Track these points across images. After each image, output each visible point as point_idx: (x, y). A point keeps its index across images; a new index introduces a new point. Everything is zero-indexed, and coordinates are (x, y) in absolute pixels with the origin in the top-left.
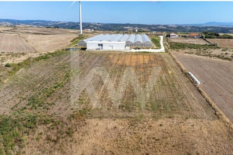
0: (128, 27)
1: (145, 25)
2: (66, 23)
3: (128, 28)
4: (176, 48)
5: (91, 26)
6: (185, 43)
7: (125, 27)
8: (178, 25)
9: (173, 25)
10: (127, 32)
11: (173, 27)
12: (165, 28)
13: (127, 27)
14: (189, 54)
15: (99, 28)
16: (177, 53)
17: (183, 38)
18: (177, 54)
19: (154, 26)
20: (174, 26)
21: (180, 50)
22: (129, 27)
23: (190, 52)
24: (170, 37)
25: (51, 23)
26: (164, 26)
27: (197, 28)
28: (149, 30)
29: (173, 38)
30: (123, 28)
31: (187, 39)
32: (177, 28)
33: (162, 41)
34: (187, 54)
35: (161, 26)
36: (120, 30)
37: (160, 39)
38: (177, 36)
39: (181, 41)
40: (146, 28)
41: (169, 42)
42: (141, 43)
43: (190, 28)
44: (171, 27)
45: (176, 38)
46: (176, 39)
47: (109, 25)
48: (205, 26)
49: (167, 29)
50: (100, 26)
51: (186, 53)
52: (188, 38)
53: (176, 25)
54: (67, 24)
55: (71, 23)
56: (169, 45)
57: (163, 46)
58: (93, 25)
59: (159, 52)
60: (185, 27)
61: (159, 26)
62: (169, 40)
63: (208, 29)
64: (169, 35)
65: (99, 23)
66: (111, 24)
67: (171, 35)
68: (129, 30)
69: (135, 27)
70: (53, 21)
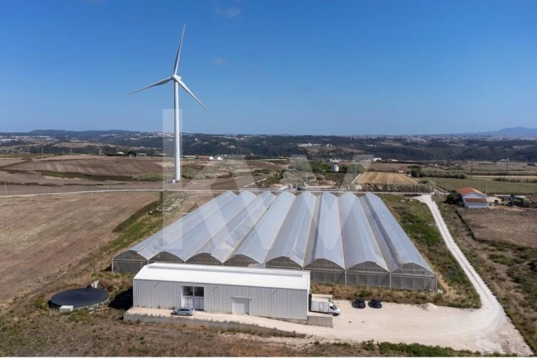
0: (307, 143)
3: (309, 147)
5: (222, 143)
7: (303, 145)
9: (416, 136)
10: (309, 179)
11: (418, 144)
12: (398, 145)
13: (306, 145)
15: (240, 148)
19: (371, 141)
20: (419, 139)
22: (310, 145)
25: (137, 137)
27: (482, 146)
28: (360, 151)
30: (297, 147)
32: (430, 146)
35: (389, 139)
36: (288, 150)
37: (432, 218)
40: (352, 145)
41: (481, 241)
42: (379, 268)
43: (463, 145)
44: (415, 144)
45: (489, 210)
47: (263, 140)
48: (501, 138)
49: (405, 149)
50: (242, 142)
53: (425, 137)
56: (501, 271)
58: (229, 140)
60: (450, 143)
61: (383, 139)
63: (514, 147)
65: (242, 136)
69: (326, 143)
70: (142, 131)
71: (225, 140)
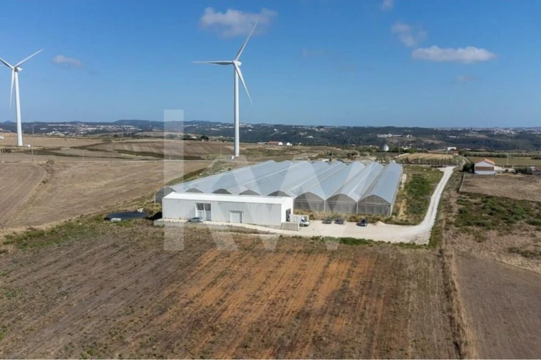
0: (387, 134)
1: (432, 130)
2: (250, 126)
3: (388, 137)
4: (478, 224)
5: (301, 133)
6: (520, 198)
7: (382, 136)
8: (520, 128)
9: (506, 129)
10: (353, 154)
11: (505, 136)
13: (386, 136)
14: (525, 261)
15: (318, 138)
16: (474, 253)
17: (519, 175)
18: (474, 258)
19: (454, 132)
20: (508, 131)
21: (493, 234)
22: (390, 135)
23: (531, 248)
24: (473, 172)
25: (218, 127)
26: (480, 132)
28: (440, 142)
29: (483, 176)
30: (376, 137)
31: (531, 182)
32: (517, 137)
33: (443, 186)
34: (517, 261)
35: (474, 131)
36: (367, 141)
37: (438, 181)
38: (496, 168)
39: (511, 186)
40: (434, 136)
41: (462, 193)
44: (501, 135)
45: (494, 176)
46: (492, 179)
47: (343, 130)
49: (488, 141)
50: (322, 133)
51: (512, 251)
52: (536, 178)
53: (514, 130)
54: (250, 128)
55: (259, 126)
56: (456, 208)
57: (435, 211)
58: (307, 131)
59: (401, 244)
60: (540, 135)
61: (468, 131)
62: (466, 185)
64: (473, 165)
65: (322, 127)
66: (349, 128)
67: (477, 165)
68: (391, 141)
69: (406, 134)
70: (223, 122)
71: (303, 130)
